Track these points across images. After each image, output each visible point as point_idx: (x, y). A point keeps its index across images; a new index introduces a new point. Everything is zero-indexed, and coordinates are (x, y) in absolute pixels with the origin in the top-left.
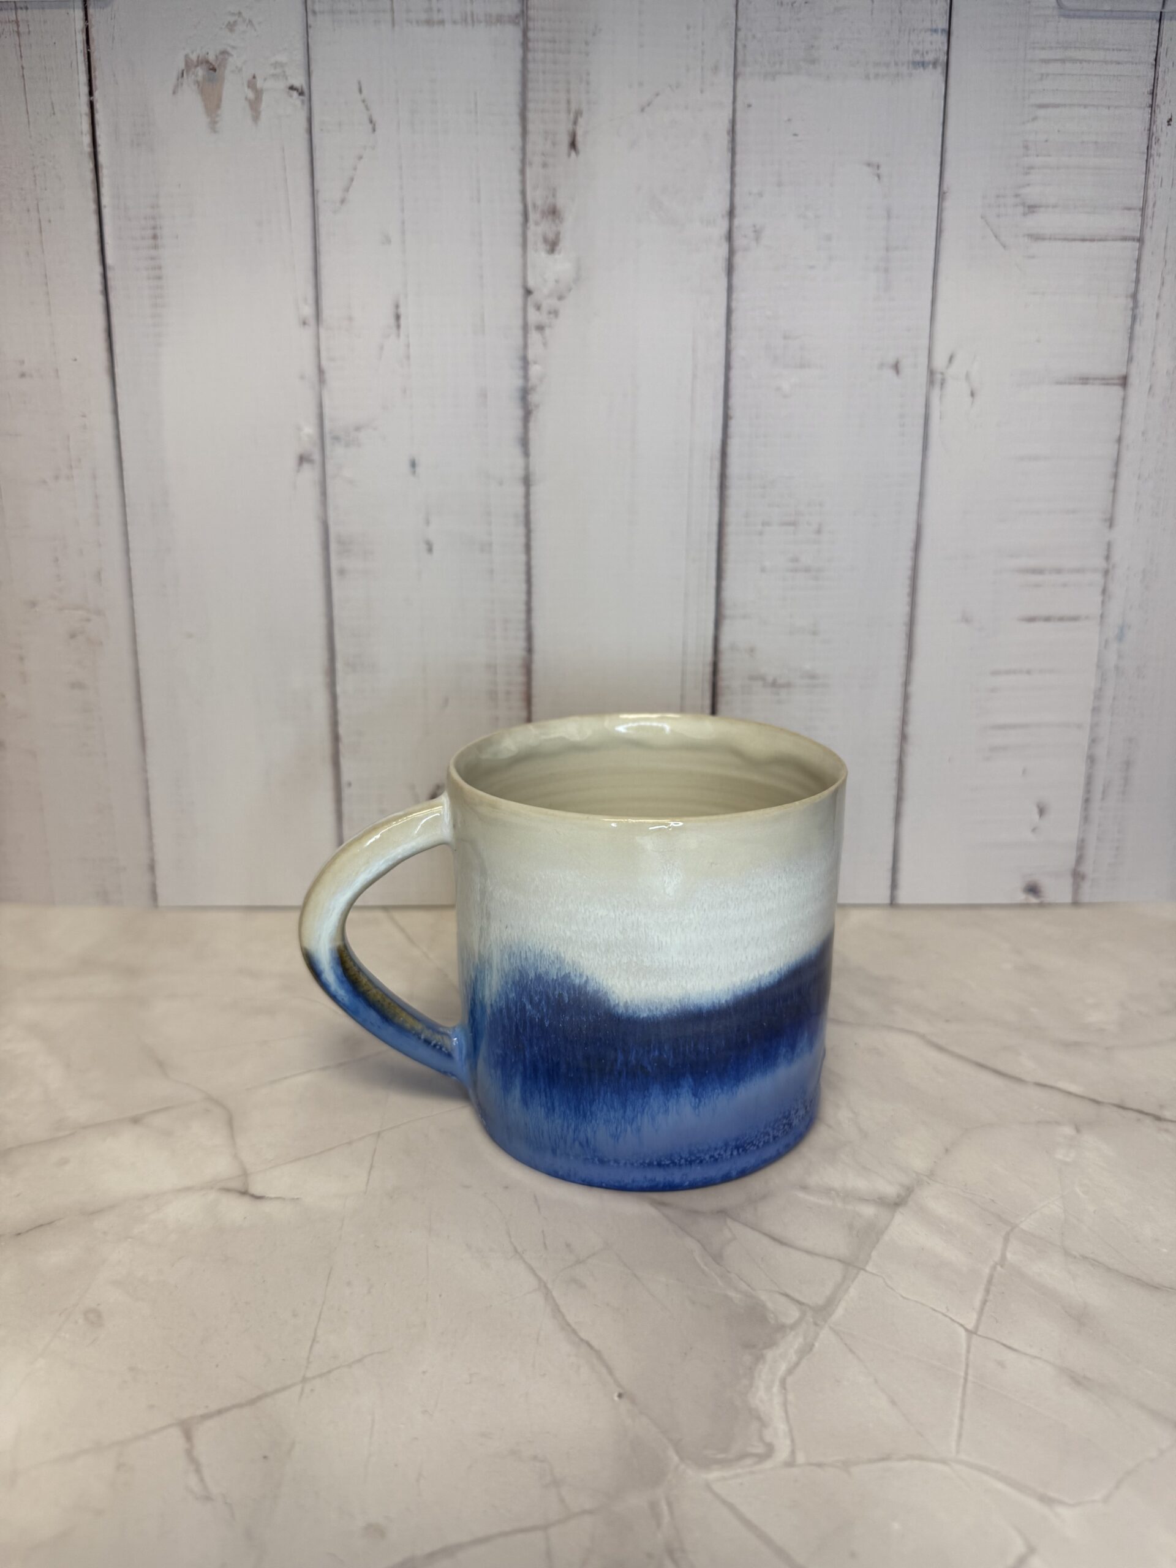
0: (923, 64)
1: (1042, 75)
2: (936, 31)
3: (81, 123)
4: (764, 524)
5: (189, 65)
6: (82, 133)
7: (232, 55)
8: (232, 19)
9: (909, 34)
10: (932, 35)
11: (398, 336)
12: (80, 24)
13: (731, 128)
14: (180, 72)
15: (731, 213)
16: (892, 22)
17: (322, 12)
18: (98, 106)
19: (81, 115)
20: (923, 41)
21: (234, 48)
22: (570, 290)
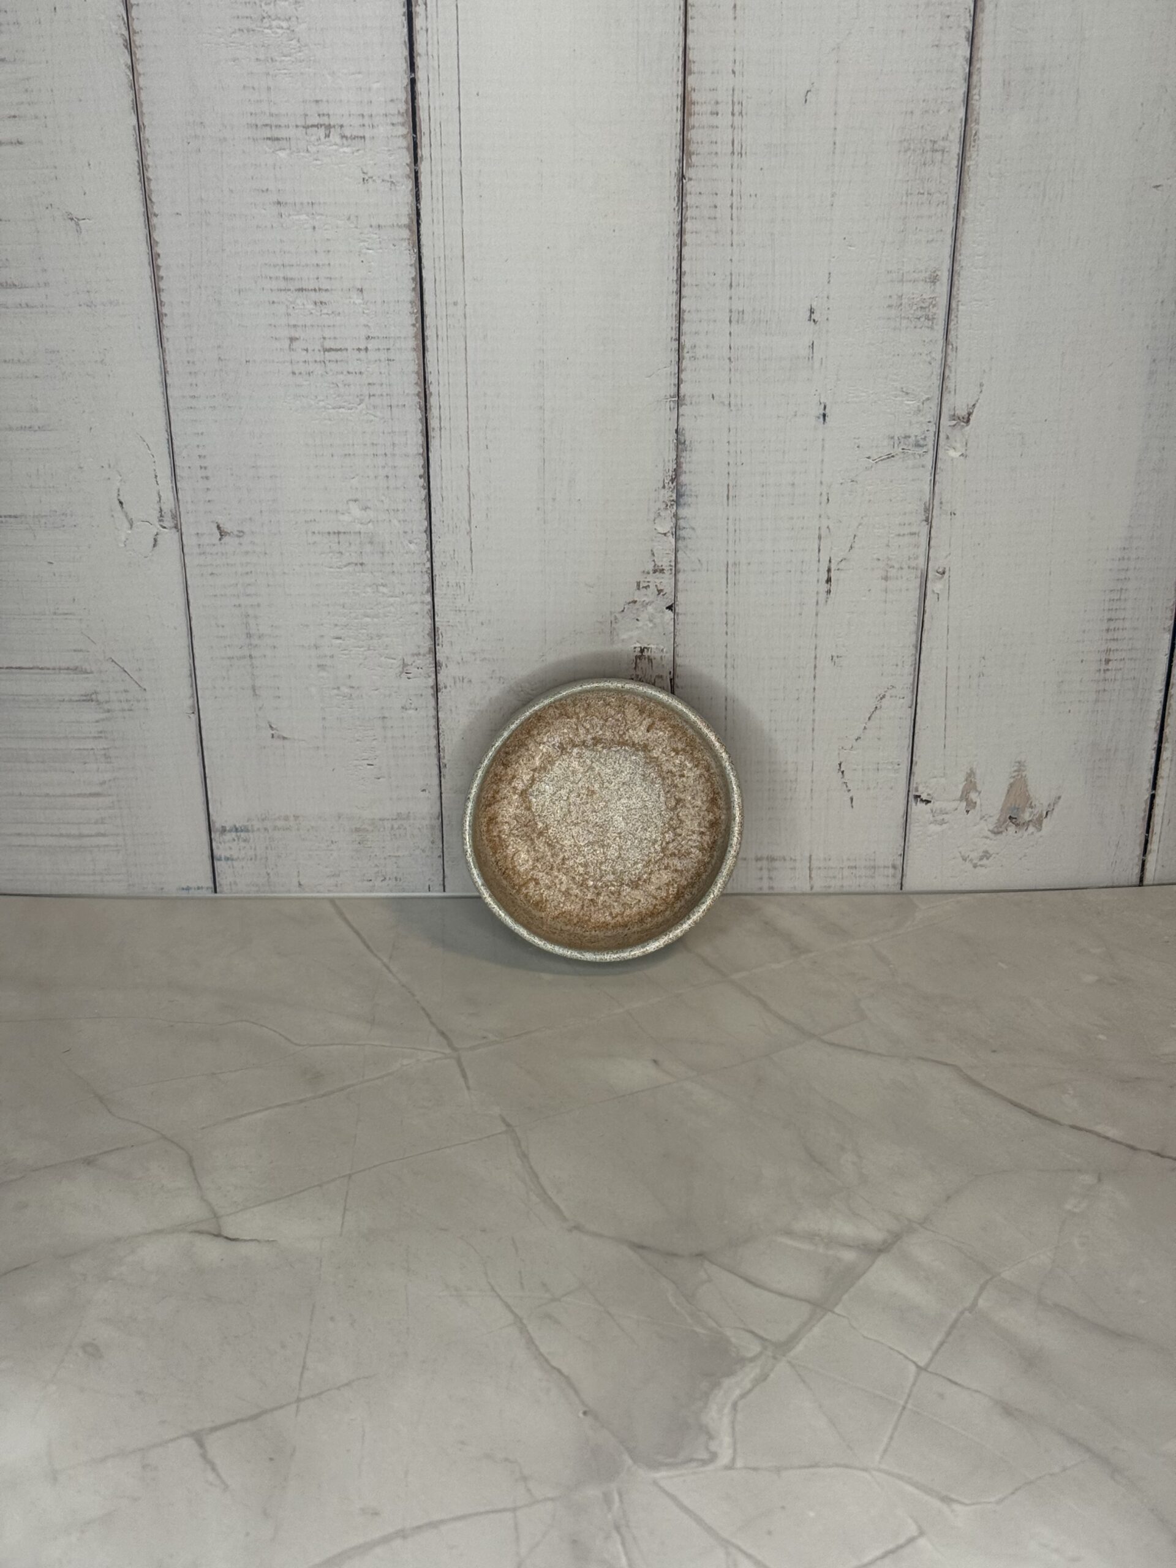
0: (237, 830)
1: (103, 823)
2: (227, 859)
3: (1170, 769)
4: (366, 349)
5: (1038, 822)
6: (1172, 760)
7: (989, 830)
8: (984, 862)
9: (256, 856)
10: (231, 855)
11: (830, 561)
12: (1151, 858)
13: (442, 770)
14: (1048, 816)
15: (437, 689)
16: (276, 865)
17: (885, 867)
18: (1148, 785)
19: (1169, 777)
20: (240, 850)
21: (987, 838)
22: (623, 611)
